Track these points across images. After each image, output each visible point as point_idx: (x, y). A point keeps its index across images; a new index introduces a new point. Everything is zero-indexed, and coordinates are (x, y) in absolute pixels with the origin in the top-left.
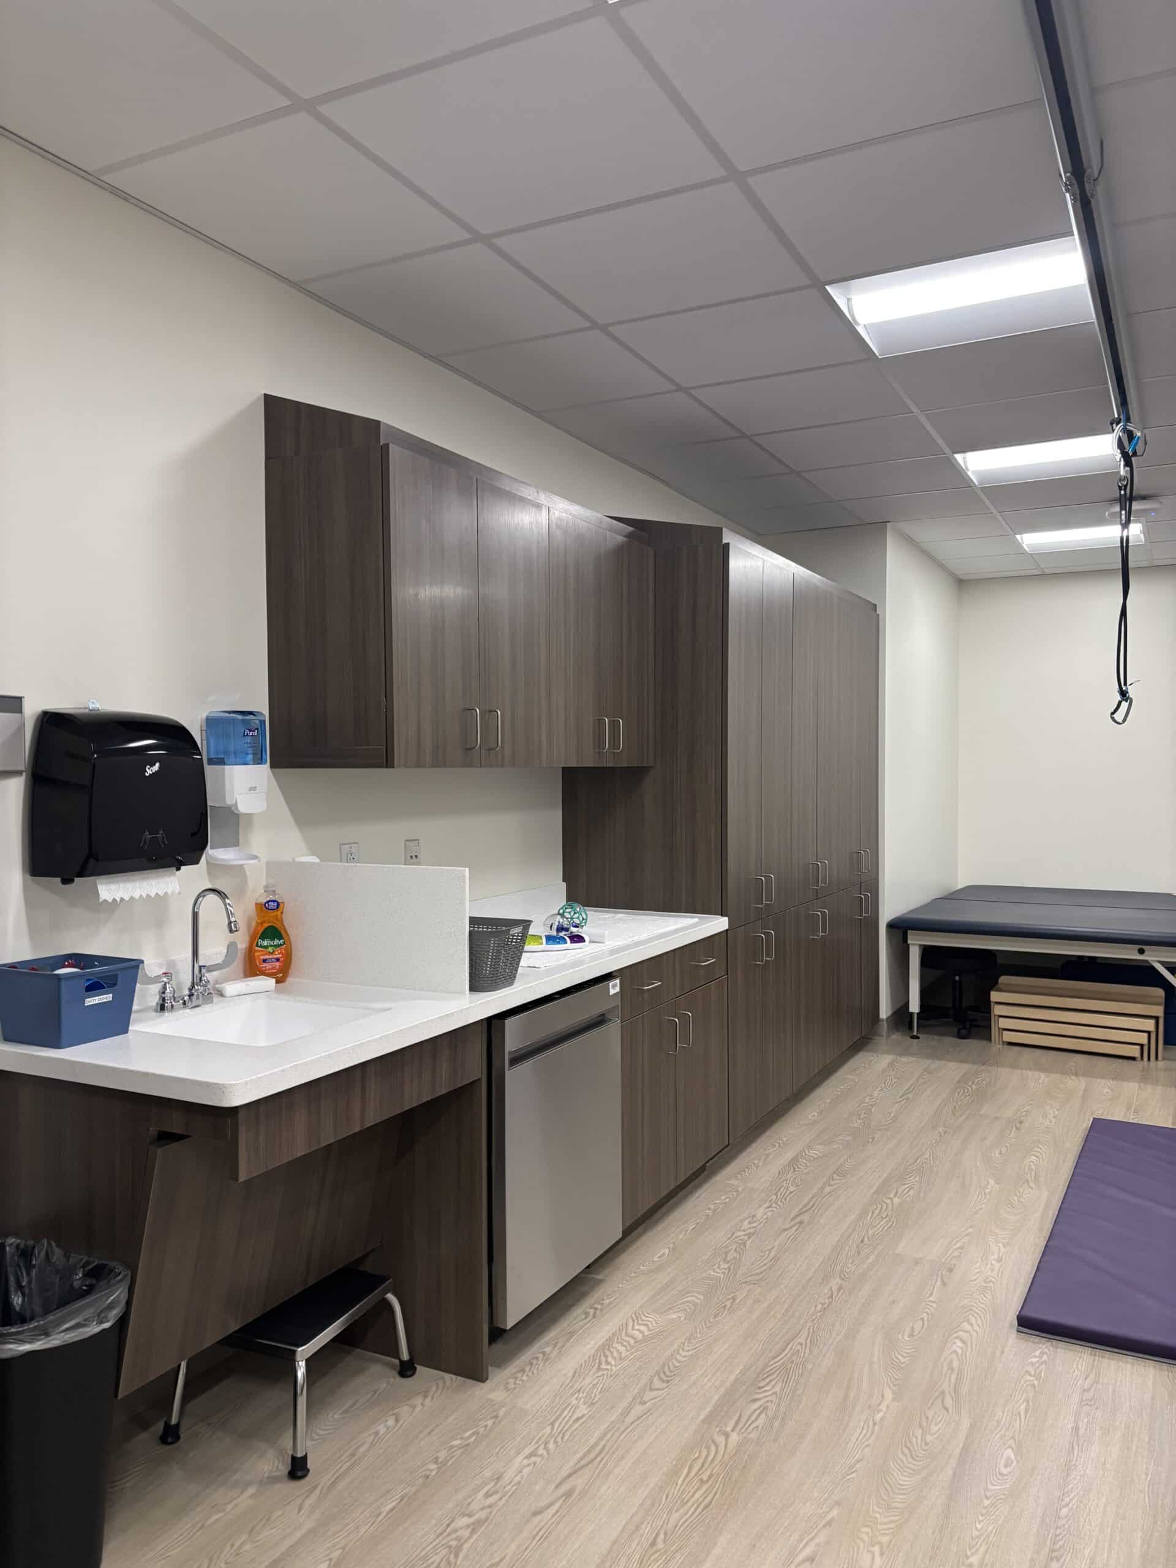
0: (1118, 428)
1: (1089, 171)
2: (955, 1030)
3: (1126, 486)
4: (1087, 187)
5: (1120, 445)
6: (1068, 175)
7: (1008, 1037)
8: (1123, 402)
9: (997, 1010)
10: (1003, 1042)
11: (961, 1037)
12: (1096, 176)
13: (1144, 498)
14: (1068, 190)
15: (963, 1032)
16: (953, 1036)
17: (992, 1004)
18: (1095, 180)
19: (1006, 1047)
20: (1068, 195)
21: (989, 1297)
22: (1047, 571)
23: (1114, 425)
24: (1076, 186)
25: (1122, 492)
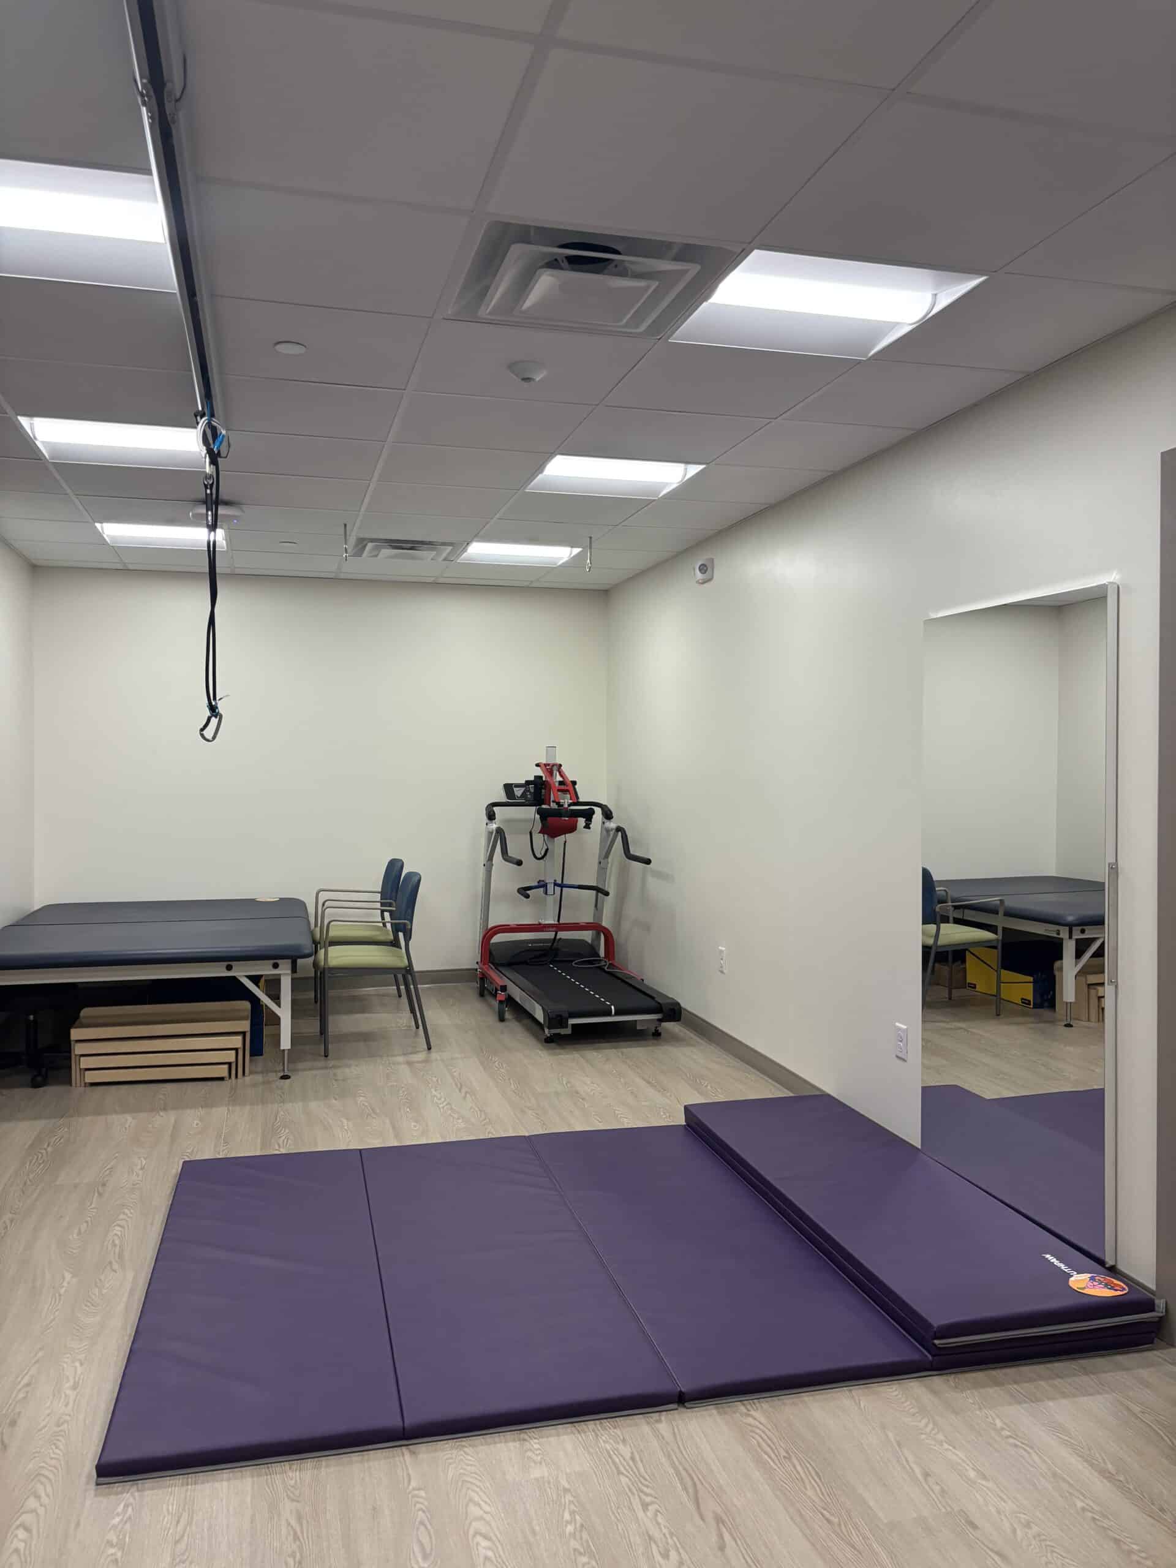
0: (203, 422)
1: (169, 85)
2: (28, 1078)
3: (212, 485)
4: (169, 107)
5: (205, 441)
6: (145, 81)
7: (90, 1077)
8: (208, 395)
9: (78, 1049)
10: (85, 1083)
11: (35, 1085)
12: (178, 94)
13: (227, 503)
14: (144, 103)
15: (39, 1079)
16: (27, 1086)
17: (72, 1043)
18: (177, 101)
19: (89, 1089)
20: (144, 110)
21: (61, 1447)
22: (131, 567)
23: (199, 418)
24: (154, 100)
25: (208, 491)
